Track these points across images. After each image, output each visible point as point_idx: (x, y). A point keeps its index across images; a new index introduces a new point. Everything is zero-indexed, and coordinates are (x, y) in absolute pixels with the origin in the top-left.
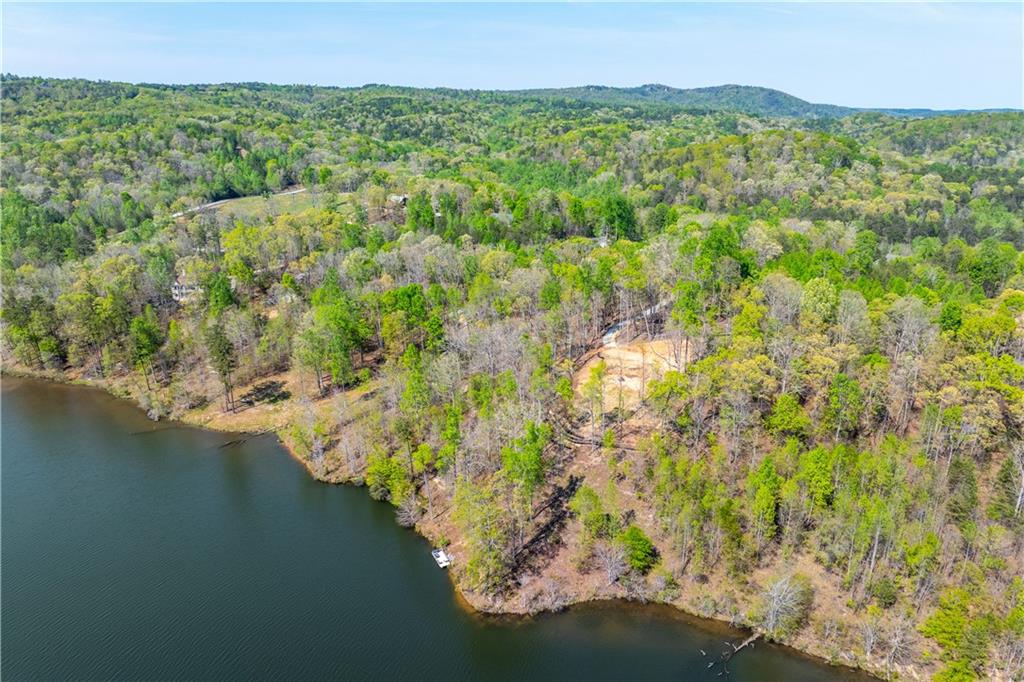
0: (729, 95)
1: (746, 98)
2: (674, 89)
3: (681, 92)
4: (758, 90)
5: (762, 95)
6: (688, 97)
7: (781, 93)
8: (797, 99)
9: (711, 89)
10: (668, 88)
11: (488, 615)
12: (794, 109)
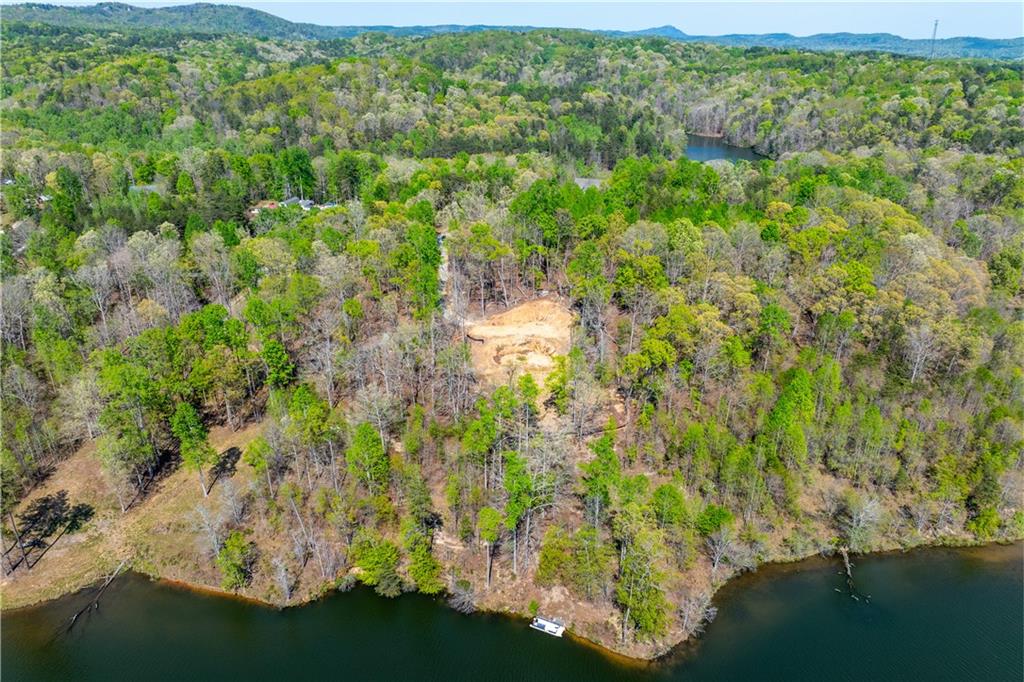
0: (206, 15)
1: (226, 18)
2: (139, 9)
3: (149, 12)
4: (237, 10)
5: (241, 15)
6: (160, 18)
7: (262, 13)
8: (278, 19)
9: (182, 9)
10: (131, 7)
11: (661, 659)
12: (279, 29)
